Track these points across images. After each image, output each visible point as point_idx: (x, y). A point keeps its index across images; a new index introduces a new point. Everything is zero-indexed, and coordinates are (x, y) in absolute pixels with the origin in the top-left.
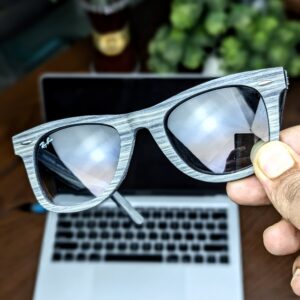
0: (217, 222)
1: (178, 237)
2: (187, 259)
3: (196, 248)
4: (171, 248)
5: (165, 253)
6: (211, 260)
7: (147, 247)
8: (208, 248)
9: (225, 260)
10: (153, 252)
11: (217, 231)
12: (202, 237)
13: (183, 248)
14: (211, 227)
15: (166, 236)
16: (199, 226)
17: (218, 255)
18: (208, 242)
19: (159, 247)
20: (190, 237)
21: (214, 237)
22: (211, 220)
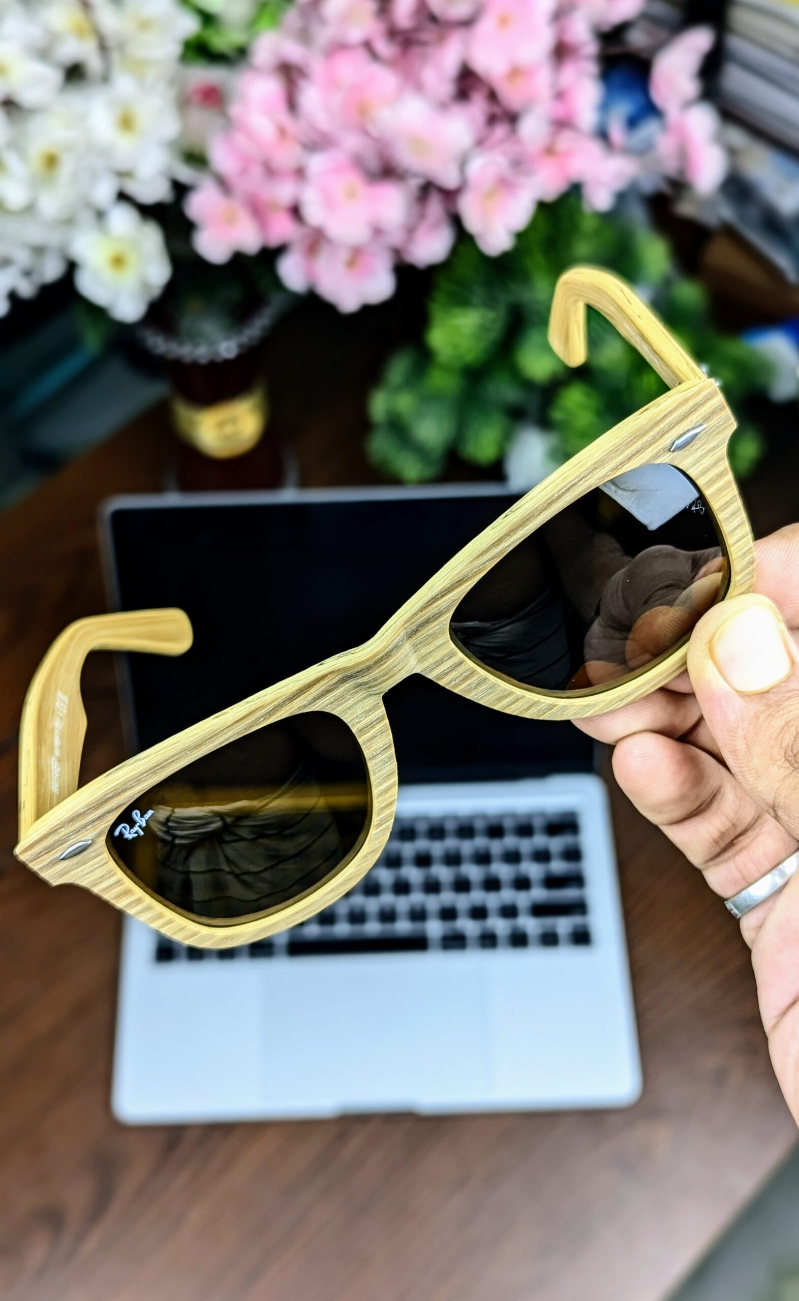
0: (556, 844)
1: (462, 885)
2: (488, 940)
3: (509, 912)
4: (448, 914)
5: (434, 928)
6: (550, 939)
7: (388, 916)
8: (539, 910)
9: (582, 938)
10: (403, 927)
11: (558, 866)
12: (522, 884)
13: (479, 913)
14: (542, 856)
15: (432, 887)
16: (513, 857)
17: (563, 925)
18: (538, 894)
19: (418, 915)
20: (492, 884)
21: (552, 882)
22: (540, 840)
